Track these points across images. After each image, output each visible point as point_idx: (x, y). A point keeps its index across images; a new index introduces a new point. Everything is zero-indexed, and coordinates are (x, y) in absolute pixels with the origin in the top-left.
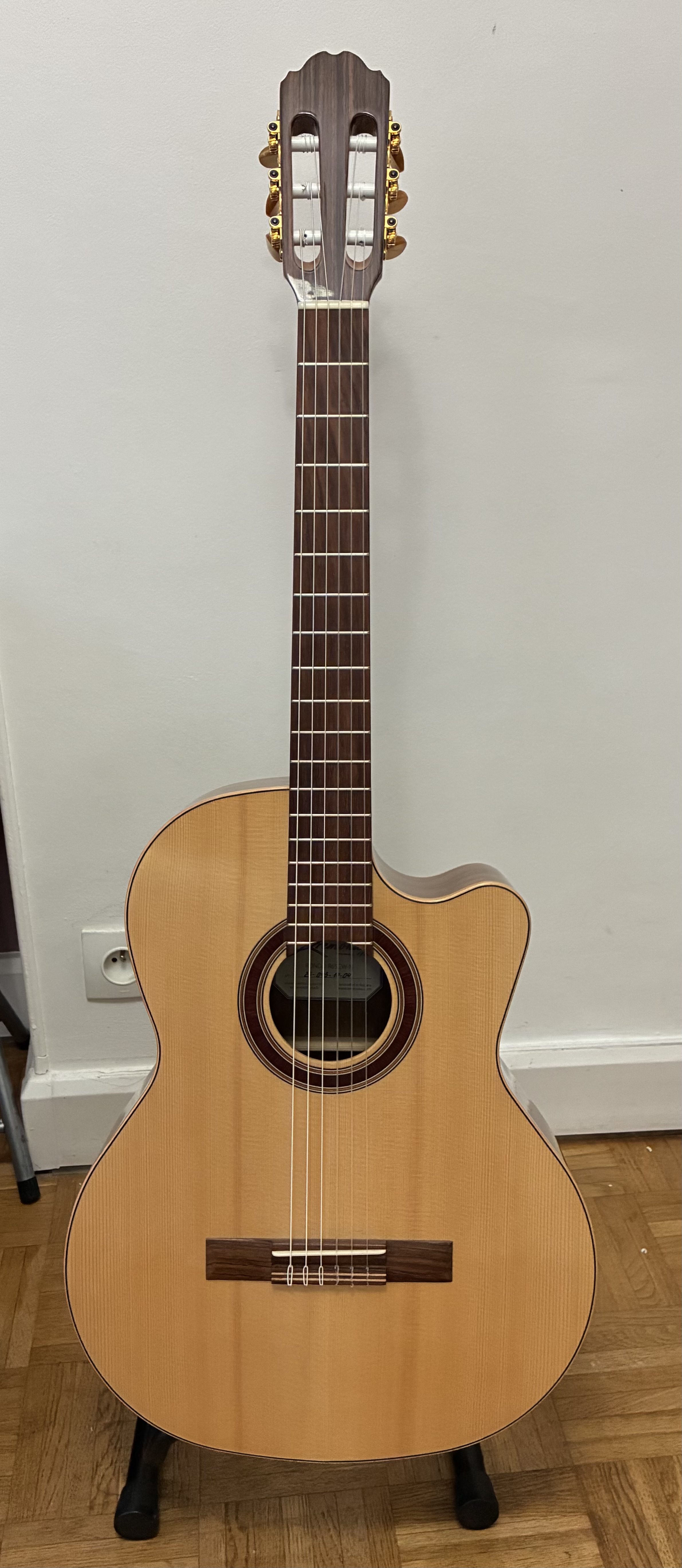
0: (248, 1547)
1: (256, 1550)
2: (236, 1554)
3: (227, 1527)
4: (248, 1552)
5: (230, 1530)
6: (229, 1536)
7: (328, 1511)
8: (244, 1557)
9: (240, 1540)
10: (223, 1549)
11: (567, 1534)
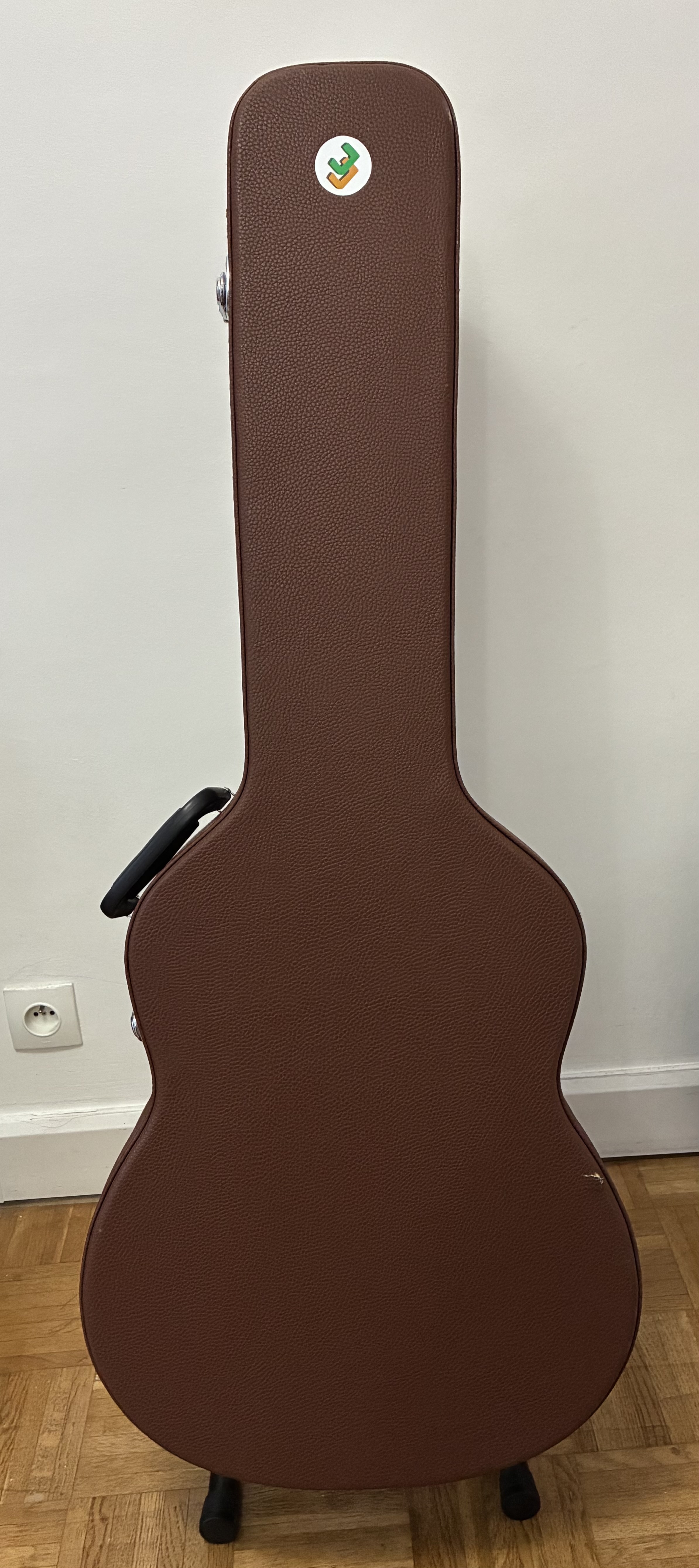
0: (104, 1536)
1: (111, 1538)
2: (93, 1541)
3: (91, 1518)
4: (104, 1540)
5: (92, 1521)
6: (91, 1525)
7: (180, 1506)
8: (99, 1544)
9: (99, 1529)
10: (83, 1536)
11: (386, 1529)
